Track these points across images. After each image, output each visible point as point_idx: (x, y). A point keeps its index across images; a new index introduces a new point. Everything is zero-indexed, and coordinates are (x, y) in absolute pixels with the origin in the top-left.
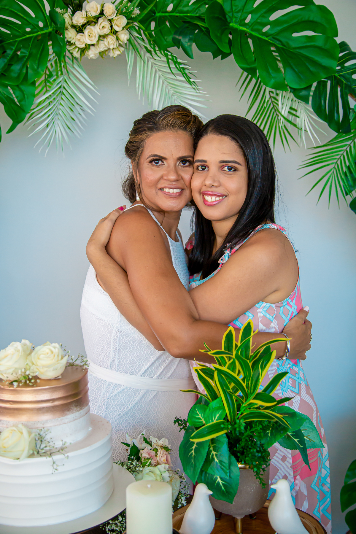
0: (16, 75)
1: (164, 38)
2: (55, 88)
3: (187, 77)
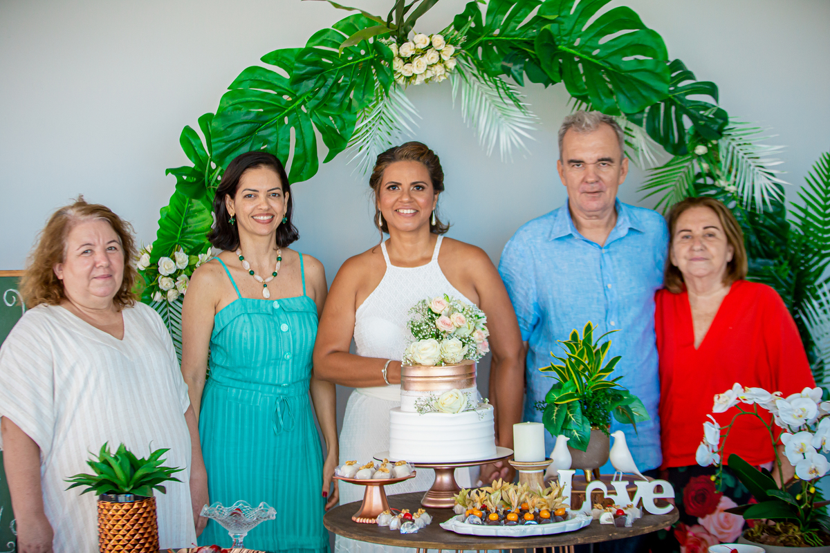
0: (338, 105)
1: (492, 63)
2: (375, 113)
3: (516, 101)
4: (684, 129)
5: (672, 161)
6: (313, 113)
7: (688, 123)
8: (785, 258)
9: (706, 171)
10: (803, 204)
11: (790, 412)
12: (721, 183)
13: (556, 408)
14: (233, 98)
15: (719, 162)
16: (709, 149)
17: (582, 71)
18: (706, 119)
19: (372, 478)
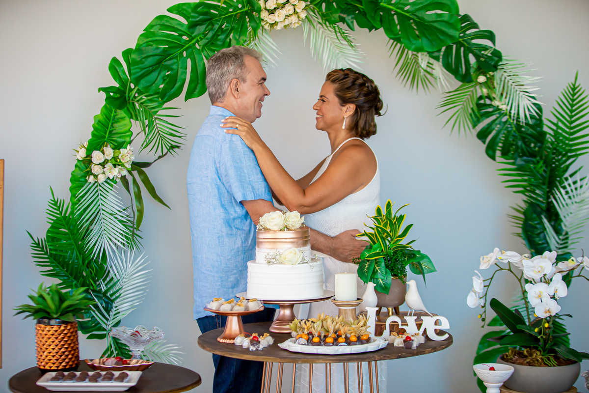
0: (221, 43)
1: (332, 15)
3: (350, 42)
4: (470, 64)
5: (461, 86)
6: (203, 49)
7: (472, 59)
8: (541, 158)
9: (486, 95)
10: (555, 120)
11: (532, 269)
12: (496, 103)
13: (368, 263)
14: (147, 38)
15: (494, 88)
16: (488, 78)
17: (397, 22)
18: (486, 57)
19: (231, 310)
